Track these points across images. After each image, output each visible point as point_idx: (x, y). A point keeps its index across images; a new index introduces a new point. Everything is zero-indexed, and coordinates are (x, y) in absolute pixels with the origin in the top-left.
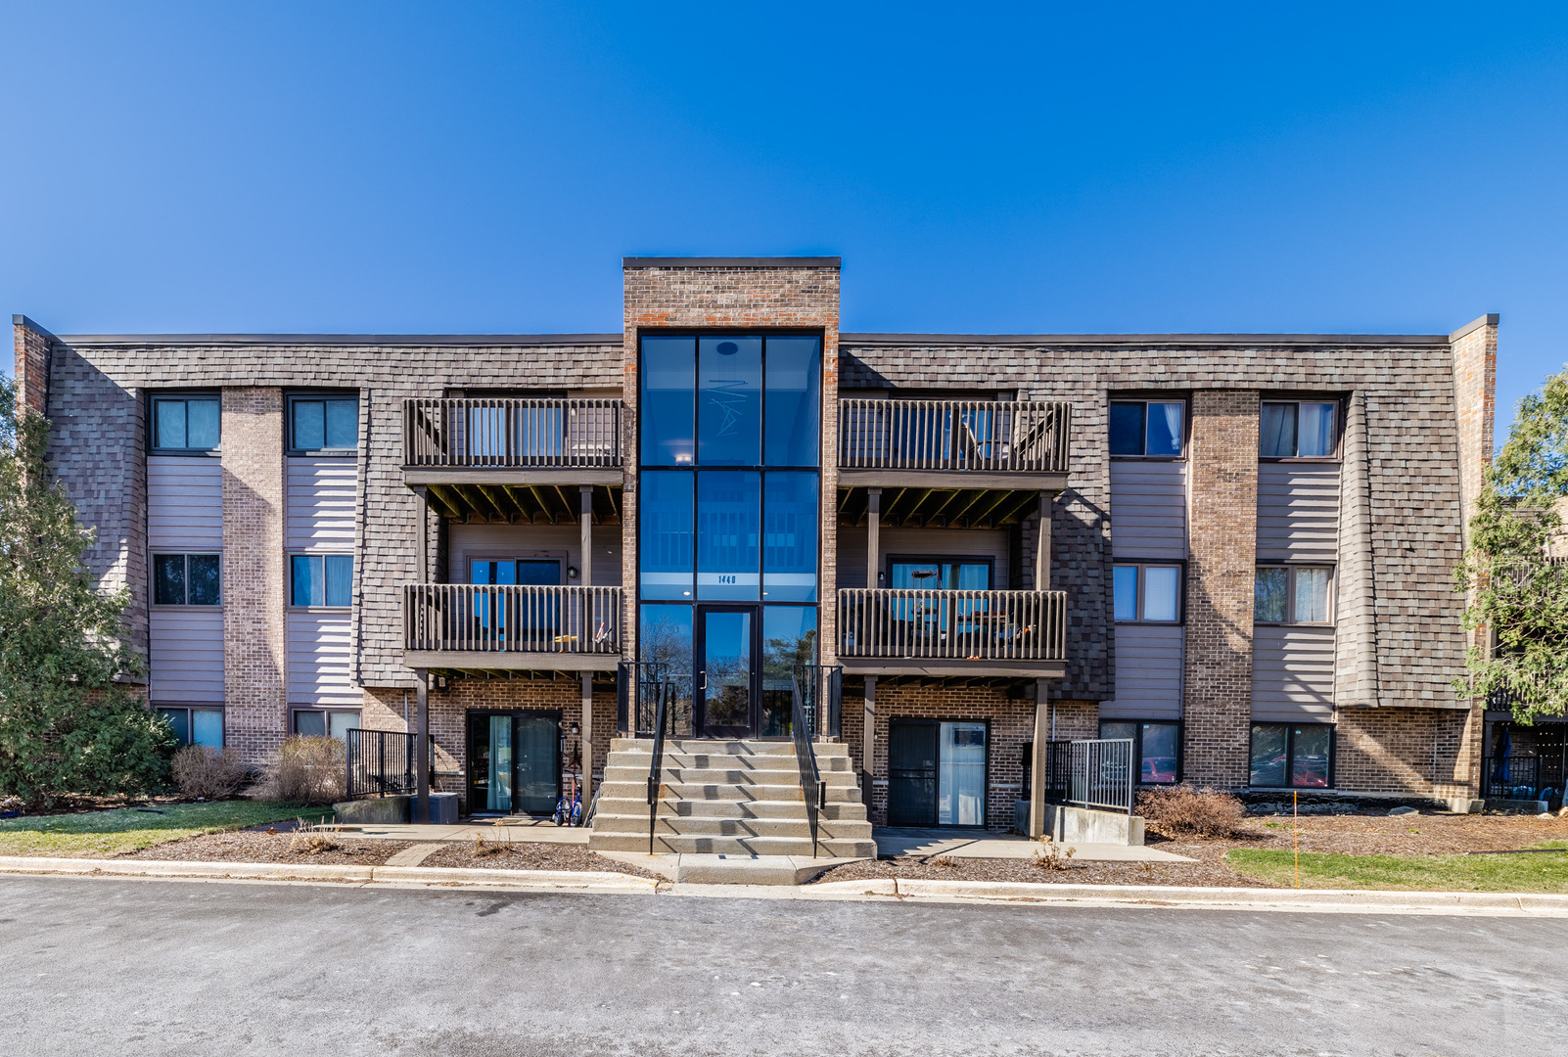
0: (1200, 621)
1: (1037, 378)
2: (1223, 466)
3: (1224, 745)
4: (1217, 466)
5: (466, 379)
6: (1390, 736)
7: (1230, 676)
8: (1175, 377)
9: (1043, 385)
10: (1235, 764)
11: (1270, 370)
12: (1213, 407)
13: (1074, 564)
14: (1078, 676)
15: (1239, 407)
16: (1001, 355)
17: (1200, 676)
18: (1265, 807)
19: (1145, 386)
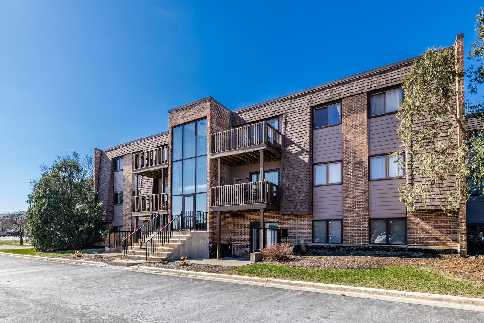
0: (347, 182)
1: (289, 108)
2: (354, 123)
3: (359, 228)
4: (351, 124)
5: (160, 144)
6: (433, 222)
7: (360, 201)
8: (334, 96)
9: (290, 111)
10: (363, 235)
11: (370, 83)
12: (350, 103)
13: (296, 168)
14: (296, 206)
15: (359, 100)
16: (279, 104)
17: (348, 202)
18: (375, 252)
19: (323, 102)
